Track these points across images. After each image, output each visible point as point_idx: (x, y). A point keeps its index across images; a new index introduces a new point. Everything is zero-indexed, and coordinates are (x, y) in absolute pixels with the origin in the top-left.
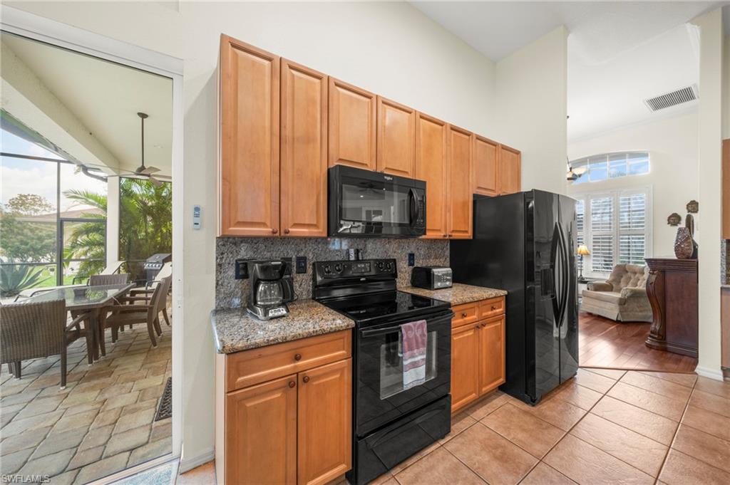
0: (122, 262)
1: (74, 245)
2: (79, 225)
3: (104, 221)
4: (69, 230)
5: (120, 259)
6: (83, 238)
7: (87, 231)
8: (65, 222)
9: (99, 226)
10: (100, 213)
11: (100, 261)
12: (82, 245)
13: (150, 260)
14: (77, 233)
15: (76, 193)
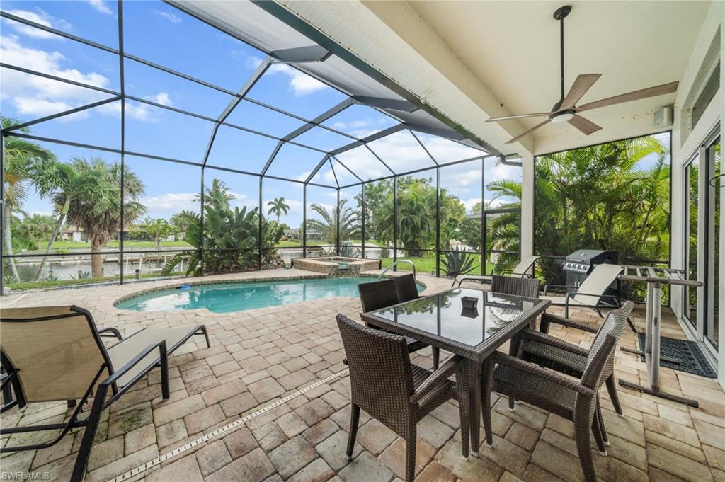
0: (536, 257)
1: (495, 237)
3: (519, 211)
6: (501, 230)
7: (505, 222)
8: (488, 214)
9: (515, 216)
11: (516, 254)
12: (500, 237)
13: (571, 257)
14: (497, 225)
15: (496, 184)
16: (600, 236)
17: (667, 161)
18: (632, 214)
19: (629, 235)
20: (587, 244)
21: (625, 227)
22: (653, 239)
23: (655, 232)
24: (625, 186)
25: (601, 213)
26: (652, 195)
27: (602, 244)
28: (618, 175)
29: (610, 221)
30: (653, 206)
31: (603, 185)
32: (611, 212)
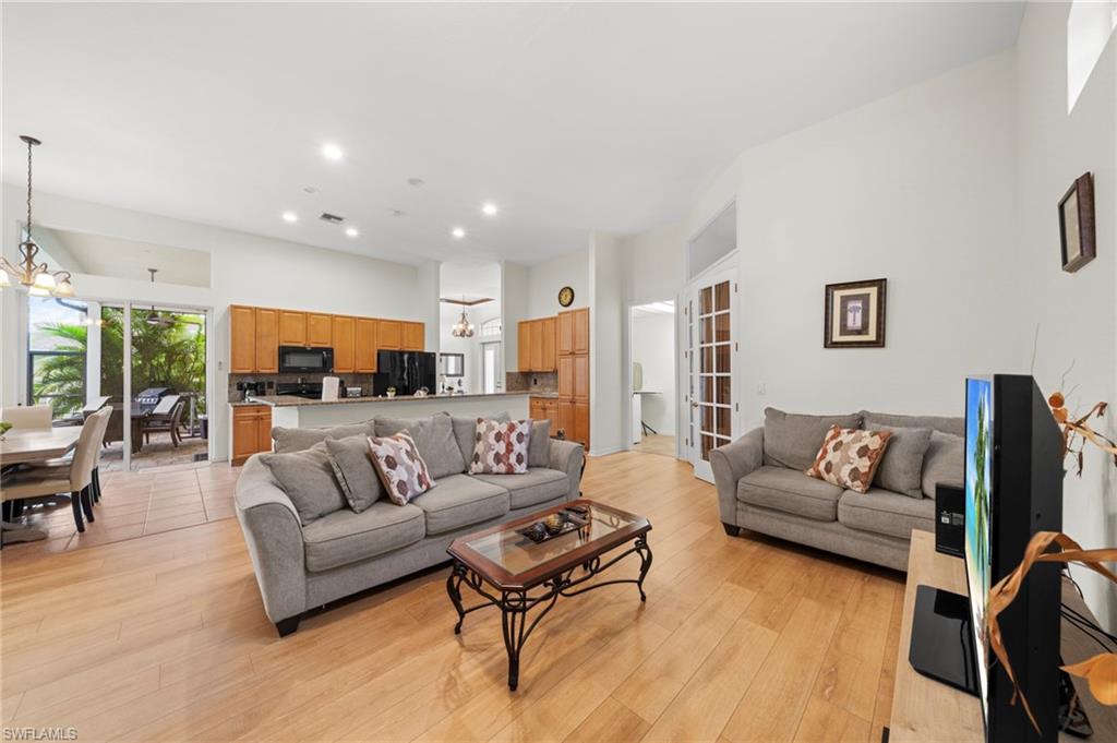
0: (107, 398)
1: (46, 381)
2: (49, 359)
3: (83, 354)
4: (39, 363)
5: (102, 395)
6: (55, 373)
7: (61, 365)
8: (35, 357)
9: (76, 360)
10: (80, 346)
11: (78, 397)
12: (55, 380)
13: (143, 394)
14: (49, 368)
15: (48, 324)
16: (162, 379)
17: (203, 332)
18: (184, 362)
19: (182, 378)
20: (153, 385)
21: (179, 371)
22: (197, 380)
23: (197, 376)
24: (180, 344)
25: (162, 360)
26: (196, 351)
27: (163, 384)
28: (176, 336)
29: (169, 368)
30: (196, 359)
31: (165, 342)
32: (170, 361)
